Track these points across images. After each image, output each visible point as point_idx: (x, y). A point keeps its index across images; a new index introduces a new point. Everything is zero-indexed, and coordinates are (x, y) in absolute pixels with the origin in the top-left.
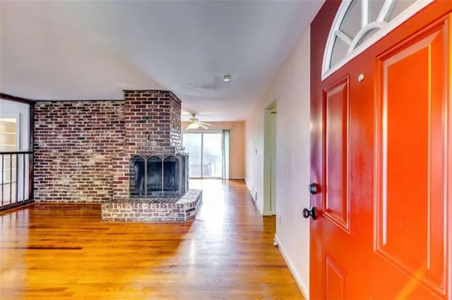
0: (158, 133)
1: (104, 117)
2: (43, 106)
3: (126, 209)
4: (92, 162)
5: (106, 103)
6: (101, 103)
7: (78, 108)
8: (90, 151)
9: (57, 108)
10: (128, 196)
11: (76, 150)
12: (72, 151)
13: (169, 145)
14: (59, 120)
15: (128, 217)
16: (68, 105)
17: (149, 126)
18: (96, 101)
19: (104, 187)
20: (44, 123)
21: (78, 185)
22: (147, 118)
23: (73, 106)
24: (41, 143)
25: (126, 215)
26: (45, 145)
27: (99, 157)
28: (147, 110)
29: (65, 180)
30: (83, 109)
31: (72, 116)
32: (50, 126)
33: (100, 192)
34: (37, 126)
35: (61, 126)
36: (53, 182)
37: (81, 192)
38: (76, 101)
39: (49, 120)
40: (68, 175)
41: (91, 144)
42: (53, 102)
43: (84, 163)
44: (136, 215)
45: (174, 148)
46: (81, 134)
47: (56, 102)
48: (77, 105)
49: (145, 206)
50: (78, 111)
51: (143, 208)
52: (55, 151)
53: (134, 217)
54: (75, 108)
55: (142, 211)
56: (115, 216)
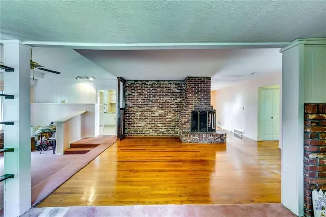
0: (205, 99)
1: (164, 90)
2: (130, 83)
3: (195, 137)
4: (157, 114)
5: (165, 82)
6: (162, 82)
7: (150, 85)
8: (156, 108)
9: (137, 85)
10: (189, 131)
11: (148, 108)
12: (146, 108)
13: (210, 105)
14: (139, 91)
15: (196, 141)
16: (144, 83)
17: (200, 95)
18: (159, 81)
19: (163, 127)
20: (130, 93)
21: (149, 126)
22: (200, 91)
23: (147, 83)
24: (129, 103)
25: (195, 140)
26: (131, 105)
27: (161, 111)
28: (200, 87)
29: (142, 124)
30: (152, 85)
31: (146, 89)
32: (134, 94)
33: (161, 130)
34: (127, 94)
35: (140, 94)
36: (136, 125)
37: (151, 131)
38: (148, 81)
39: (133, 91)
40: (144, 121)
41: (156, 105)
42: (136, 81)
43: (153, 115)
44: (200, 140)
45: (213, 107)
46: (151, 99)
47: (137, 81)
48: (149, 83)
49: (204, 135)
50: (149, 87)
51: (203, 137)
52: (137, 108)
53: (199, 141)
54: (147, 85)
55: (202, 138)
56: (190, 141)
